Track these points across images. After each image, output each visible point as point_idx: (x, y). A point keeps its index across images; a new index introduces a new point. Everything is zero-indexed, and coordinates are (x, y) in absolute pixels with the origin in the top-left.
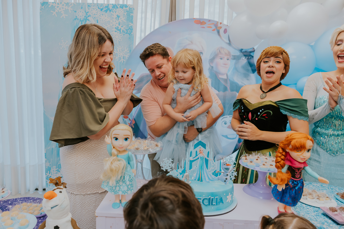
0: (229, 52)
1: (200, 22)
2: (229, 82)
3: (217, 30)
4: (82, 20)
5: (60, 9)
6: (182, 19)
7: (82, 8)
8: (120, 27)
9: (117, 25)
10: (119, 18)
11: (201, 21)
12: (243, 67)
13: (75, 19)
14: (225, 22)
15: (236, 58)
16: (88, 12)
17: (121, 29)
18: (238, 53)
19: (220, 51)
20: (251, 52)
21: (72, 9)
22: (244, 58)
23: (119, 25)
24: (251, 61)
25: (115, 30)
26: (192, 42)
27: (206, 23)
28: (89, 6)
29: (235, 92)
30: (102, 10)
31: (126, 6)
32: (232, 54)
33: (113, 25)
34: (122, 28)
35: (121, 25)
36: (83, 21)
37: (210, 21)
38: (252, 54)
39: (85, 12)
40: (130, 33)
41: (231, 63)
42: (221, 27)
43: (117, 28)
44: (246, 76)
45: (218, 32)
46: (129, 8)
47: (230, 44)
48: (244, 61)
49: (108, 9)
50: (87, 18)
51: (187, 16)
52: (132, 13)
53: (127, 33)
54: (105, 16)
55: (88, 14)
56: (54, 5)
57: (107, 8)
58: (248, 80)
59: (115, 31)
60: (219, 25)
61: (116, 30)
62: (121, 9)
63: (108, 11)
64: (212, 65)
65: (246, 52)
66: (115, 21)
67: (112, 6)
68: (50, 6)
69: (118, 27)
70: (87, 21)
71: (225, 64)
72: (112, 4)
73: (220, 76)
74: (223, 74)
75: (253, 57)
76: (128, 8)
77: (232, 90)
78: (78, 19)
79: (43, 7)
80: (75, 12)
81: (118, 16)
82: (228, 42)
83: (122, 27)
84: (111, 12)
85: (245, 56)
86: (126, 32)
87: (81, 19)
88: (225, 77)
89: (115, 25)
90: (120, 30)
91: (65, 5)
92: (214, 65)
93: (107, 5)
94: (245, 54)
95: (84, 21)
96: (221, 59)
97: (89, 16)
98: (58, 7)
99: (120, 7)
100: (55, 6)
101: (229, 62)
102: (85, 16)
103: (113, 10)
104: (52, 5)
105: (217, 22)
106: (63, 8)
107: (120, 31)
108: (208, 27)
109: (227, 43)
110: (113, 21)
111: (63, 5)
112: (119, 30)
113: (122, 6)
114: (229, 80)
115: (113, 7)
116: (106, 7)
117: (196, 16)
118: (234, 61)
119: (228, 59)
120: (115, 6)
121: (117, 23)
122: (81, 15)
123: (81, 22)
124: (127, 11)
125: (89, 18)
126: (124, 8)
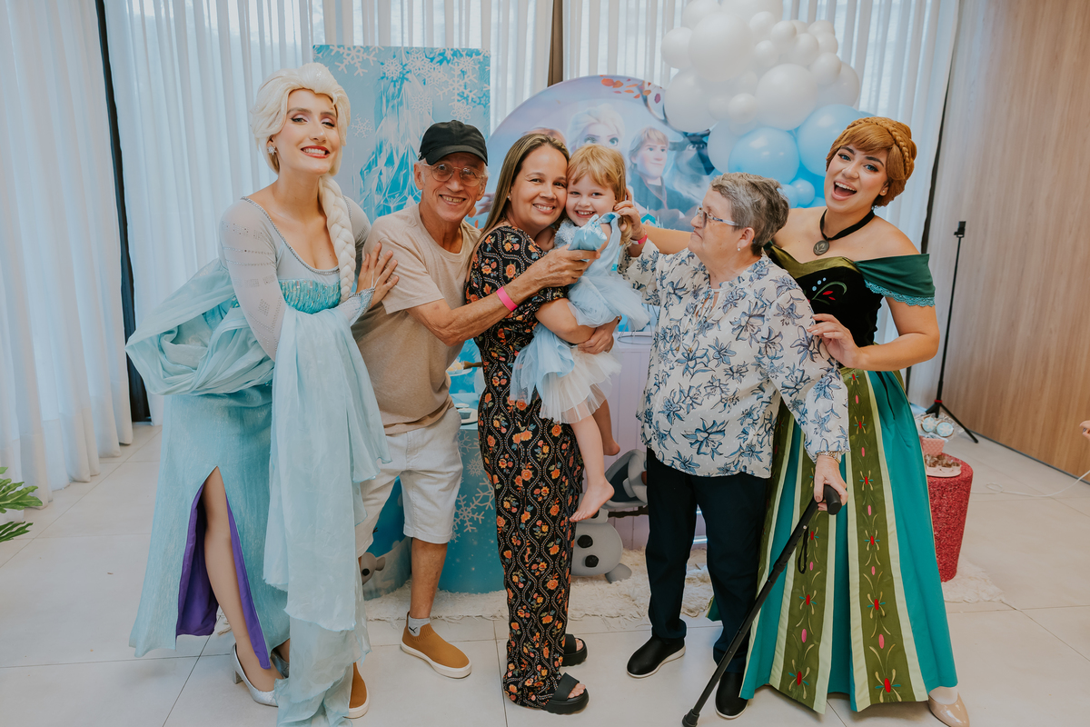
0: (665, 137)
1: (612, 82)
2: (665, 192)
3: (643, 96)
4: (395, 79)
5: (353, 59)
6: (575, 77)
7: (394, 57)
8: (466, 92)
9: (462, 89)
10: (466, 76)
11: (615, 81)
12: (690, 164)
13: (382, 78)
14: (657, 82)
15: (677, 147)
16: (406, 65)
17: (468, 96)
18: (680, 139)
19: (648, 135)
20: (703, 136)
21: (376, 59)
22: (691, 147)
23: (465, 88)
24: (704, 152)
25: (457, 97)
26: (598, 120)
27: (622, 84)
28: (409, 54)
29: (676, 210)
30: (432, 60)
31: (478, 53)
32: (671, 140)
33: (454, 89)
34: (471, 95)
35: (469, 89)
36: (397, 81)
37: (629, 80)
38: (704, 139)
39: (402, 64)
40: (486, 104)
41: (669, 157)
42: (649, 92)
43: (461, 95)
44: (696, 180)
45: (645, 100)
46: (483, 56)
47: (665, 121)
48: (691, 152)
49: (445, 58)
50: (406, 76)
51: (584, 73)
52: (488, 65)
53: (479, 104)
54: (439, 72)
55: (407, 68)
56: (342, 51)
58: (699, 186)
59: (458, 101)
60: (646, 88)
61: (460, 98)
62: (468, 58)
63: (445, 62)
64: (635, 162)
65: (694, 135)
66: (458, 82)
67: (452, 53)
68: (334, 54)
69: (463, 93)
70: (405, 82)
71: (658, 160)
72: (452, 50)
73: (650, 182)
74: (655, 178)
75: (706, 144)
76: (481, 57)
77: (671, 207)
78: (388, 78)
79: (321, 55)
80: (382, 64)
81: (463, 72)
82: (663, 118)
83: (471, 92)
84: (450, 65)
85: (693, 143)
86: (478, 101)
87: (393, 77)
88: (658, 183)
89: (458, 89)
90: (467, 98)
91: (362, 50)
92: (637, 161)
93: (442, 51)
94: (693, 139)
95: (400, 82)
96: (651, 149)
97: (408, 72)
98: (349, 55)
99: (467, 54)
100: (344, 53)
101: (664, 154)
102: (401, 73)
103: (453, 59)
104: (339, 52)
105: (643, 82)
106: (358, 57)
107: (467, 100)
108: (627, 91)
109: (660, 120)
110: (454, 81)
111: (359, 51)
112: (464, 98)
113: (470, 53)
114: (666, 188)
115: (453, 55)
116: (440, 54)
118: (674, 153)
119: (663, 150)
120: (456, 53)
121: (460, 86)
122: (393, 70)
123: (392, 84)
124: (479, 63)
125: (408, 76)
126: (474, 56)
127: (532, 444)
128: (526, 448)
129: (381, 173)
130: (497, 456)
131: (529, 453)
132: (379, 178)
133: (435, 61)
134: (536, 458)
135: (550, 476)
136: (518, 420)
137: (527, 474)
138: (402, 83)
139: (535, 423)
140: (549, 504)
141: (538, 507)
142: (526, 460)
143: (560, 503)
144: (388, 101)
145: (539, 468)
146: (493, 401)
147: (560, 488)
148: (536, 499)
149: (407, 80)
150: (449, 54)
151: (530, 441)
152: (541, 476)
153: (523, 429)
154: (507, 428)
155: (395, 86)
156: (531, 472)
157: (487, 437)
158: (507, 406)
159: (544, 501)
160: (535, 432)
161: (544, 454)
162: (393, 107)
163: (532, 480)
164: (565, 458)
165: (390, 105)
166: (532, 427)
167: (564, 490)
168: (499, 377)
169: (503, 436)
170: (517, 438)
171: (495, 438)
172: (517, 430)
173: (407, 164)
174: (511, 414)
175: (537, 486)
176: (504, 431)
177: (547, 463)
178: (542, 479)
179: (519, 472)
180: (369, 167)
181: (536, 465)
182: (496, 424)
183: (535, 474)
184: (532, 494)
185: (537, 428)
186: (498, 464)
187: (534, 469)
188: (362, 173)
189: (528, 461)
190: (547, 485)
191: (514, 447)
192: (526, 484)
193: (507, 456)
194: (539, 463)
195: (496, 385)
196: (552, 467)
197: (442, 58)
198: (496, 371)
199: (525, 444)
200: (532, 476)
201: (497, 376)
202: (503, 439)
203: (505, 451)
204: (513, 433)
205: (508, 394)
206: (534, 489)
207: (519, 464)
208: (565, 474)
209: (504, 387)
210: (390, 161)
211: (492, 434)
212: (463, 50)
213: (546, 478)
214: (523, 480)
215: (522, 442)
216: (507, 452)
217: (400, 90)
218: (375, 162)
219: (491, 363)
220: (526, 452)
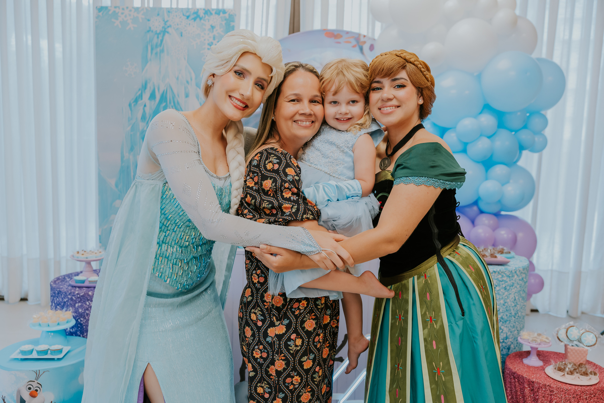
1: (334, 35)
3: (359, 46)
4: (158, 32)
5: (126, 16)
7: (158, 15)
9: (212, 40)
10: (214, 30)
11: (336, 34)
13: (148, 31)
16: (167, 21)
21: (143, 17)
23: (214, 39)
25: (208, 47)
27: (341, 36)
28: (169, 12)
30: (188, 17)
31: (224, 12)
33: (205, 40)
35: (217, 40)
36: (160, 34)
37: (347, 33)
39: (164, 21)
42: (365, 42)
45: (361, 49)
46: (229, 14)
49: (198, 16)
50: (167, 30)
52: (233, 21)
54: (194, 27)
55: (168, 24)
56: (117, 10)
57: (195, 15)
60: (362, 39)
62: (217, 16)
63: (198, 20)
66: (208, 34)
67: (204, 11)
68: (110, 12)
70: (166, 34)
76: (227, 15)
78: (152, 31)
79: (101, 14)
80: (149, 20)
81: (213, 27)
84: (202, 21)
87: (156, 31)
89: (209, 40)
91: (133, 10)
93: (196, 11)
95: (162, 35)
97: (168, 27)
98: (122, 13)
99: (216, 13)
100: (118, 12)
102: (163, 27)
103: (205, 17)
104: (114, 11)
105: (359, 35)
106: (130, 15)
108: (346, 42)
110: (205, 34)
111: (131, 11)
113: (218, 12)
115: (205, 14)
116: (194, 13)
117: (332, 26)
120: (207, 12)
121: (211, 37)
122: (156, 25)
123: (156, 36)
124: (226, 19)
125: (169, 30)
126: (221, 14)
127: (286, 337)
128: (280, 341)
129: (145, 106)
130: (252, 347)
131: (283, 346)
132: (144, 109)
133: (190, 18)
134: (288, 350)
135: (302, 366)
136: (274, 315)
137: (280, 365)
138: (164, 35)
139: (288, 318)
140: (300, 392)
141: (289, 394)
142: (280, 352)
143: (312, 391)
144: (152, 49)
145: (291, 359)
146: (252, 296)
147: (313, 378)
148: (287, 387)
149: (168, 32)
150: (201, 14)
151: (284, 334)
152: (293, 365)
153: (277, 323)
154: (263, 321)
155: (158, 37)
156: (284, 363)
157: (244, 327)
158: (264, 302)
159: (295, 389)
160: (288, 327)
161: (296, 346)
162: (156, 53)
163: (284, 370)
164: (318, 350)
165: (154, 52)
166: (286, 322)
167: (317, 379)
168: (258, 275)
169: (259, 328)
170: (272, 332)
171: (252, 329)
172: (272, 325)
173: (166, 98)
174: (267, 309)
175: (289, 376)
176: (260, 324)
177: (299, 354)
178: (294, 369)
179: (273, 363)
180: (136, 101)
181: (289, 356)
182: (253, 317)
183: (288, 364)
184: (284, 382)
185: (290, 323)
186: (252, 353)
187: (286, 360)
188: (130, 105)
189: (282, 353)
190: (299, 374)
191: (269, 339)
192: (278, 373)
193: (261, 347)
194: (292, 355)
195: (256, 281)
196: (305, 358)
197: (194, 15)
198: (255, 269)
199: (279, 337)
200: (284, 366)
201: (256, 273)
202: (259, 331)
203: (259, 343)
204: (269, 327)
205: (266, 291)
206: (286, 378)
207: (273, 355)
208: (319, 364)
209: (262, 284)
210: (152, 96)
211: (249, 325)
212: (213, 10)
213: (298, 367)
214: (277, 371)
215: (276, 335)
216: (262, 344)
217: (162, 41)
218: (141, 96)
219: (251, 261)
220: (280, 344)
